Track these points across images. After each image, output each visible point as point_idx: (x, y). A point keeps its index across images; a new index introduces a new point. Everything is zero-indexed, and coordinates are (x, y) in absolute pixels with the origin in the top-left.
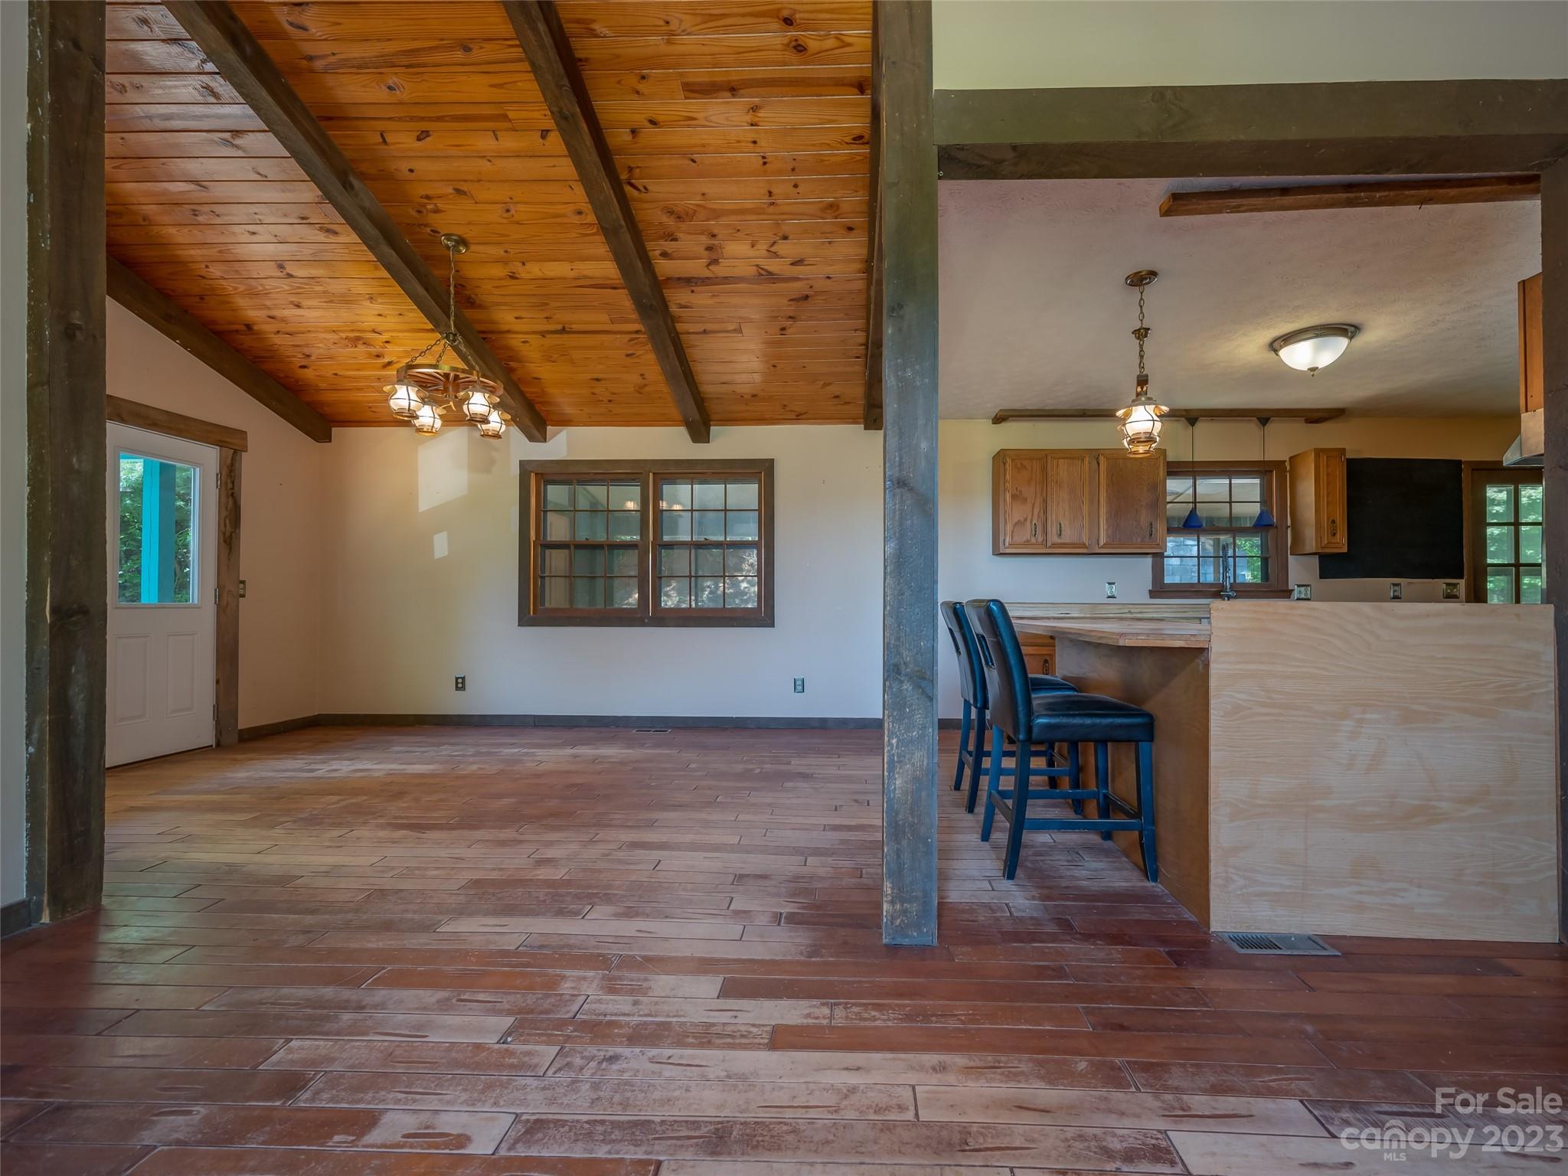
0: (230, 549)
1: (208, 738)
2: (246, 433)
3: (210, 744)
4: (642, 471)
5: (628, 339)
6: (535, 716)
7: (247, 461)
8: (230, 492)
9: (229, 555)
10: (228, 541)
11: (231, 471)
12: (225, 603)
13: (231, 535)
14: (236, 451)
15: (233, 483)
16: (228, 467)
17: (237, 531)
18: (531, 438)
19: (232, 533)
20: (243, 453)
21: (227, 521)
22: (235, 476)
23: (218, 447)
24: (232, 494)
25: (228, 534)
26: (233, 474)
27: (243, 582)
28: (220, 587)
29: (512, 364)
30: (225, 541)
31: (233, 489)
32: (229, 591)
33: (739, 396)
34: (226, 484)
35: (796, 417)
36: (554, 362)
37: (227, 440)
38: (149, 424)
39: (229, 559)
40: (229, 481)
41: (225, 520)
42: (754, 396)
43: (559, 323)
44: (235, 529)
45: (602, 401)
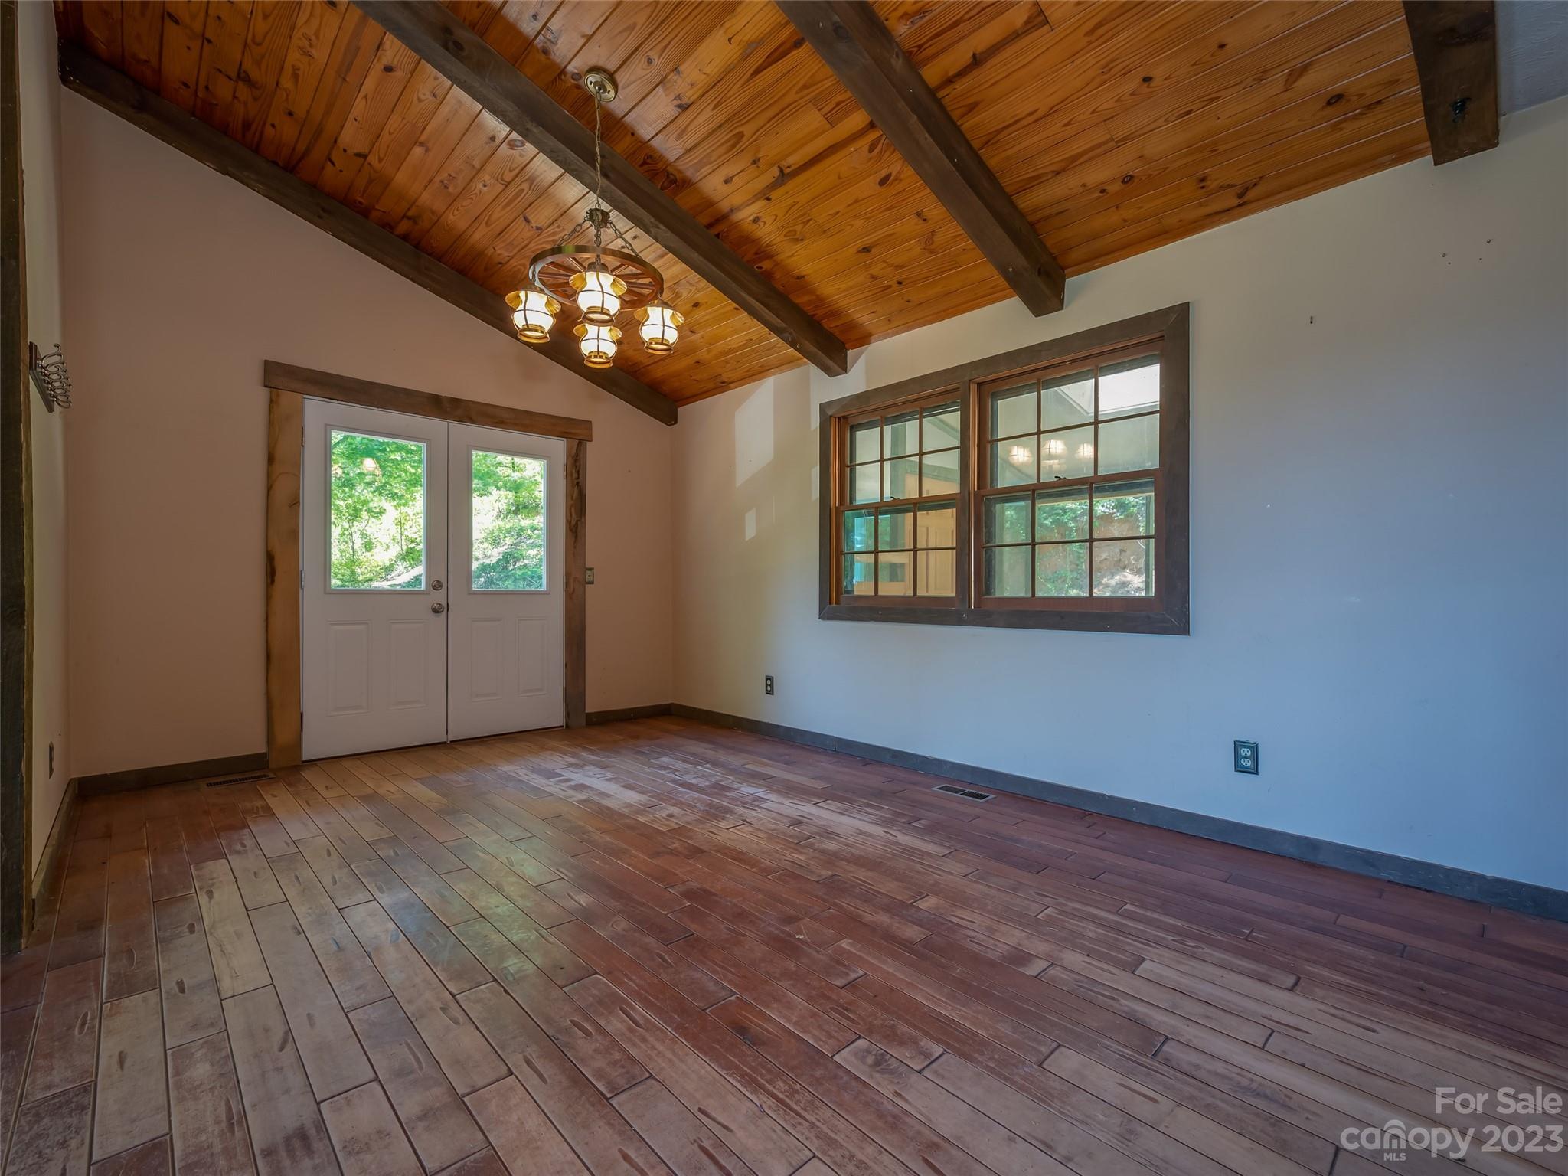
0: (576, 537)
1: (558, 718)
2: (591, 422)
3: (561, 724)
4: (957, 385)
5: (867, 148)
6: (835, 739)
7: (592, 450)
8: (576, 481)
9: (575, 542)
10: (574, 530)
11: (576, 461)
12: (572, 590)
13: (577, 524)
14: (580, 442)
15: (578, 472)
16: (573, 458)
17: (583, 520)
18: (830, 372)
19: (577, 521)
20: (588, 443)
21: (573, 510)
22: (580, 465)
23: (565, 439)
24: (578, 483)
25: (573, 523)
26: (578, 464)
27: (591, 569)
28: (568, 575)
29: (766, 265)
30: (571, 530)
31: (578, 478)
32: (576, 578)
33: (1098, 194)
34: (572, 475)
35: (1237, 202)
36: (802, 240)
37: (573, 431)
38: (496, 423)
39: (575, 547)
40: (574, 471)
41: (570, 509)
42: (1128, 179)
43: (772, 165)
44: (581, 517)
45: (890, 286)
